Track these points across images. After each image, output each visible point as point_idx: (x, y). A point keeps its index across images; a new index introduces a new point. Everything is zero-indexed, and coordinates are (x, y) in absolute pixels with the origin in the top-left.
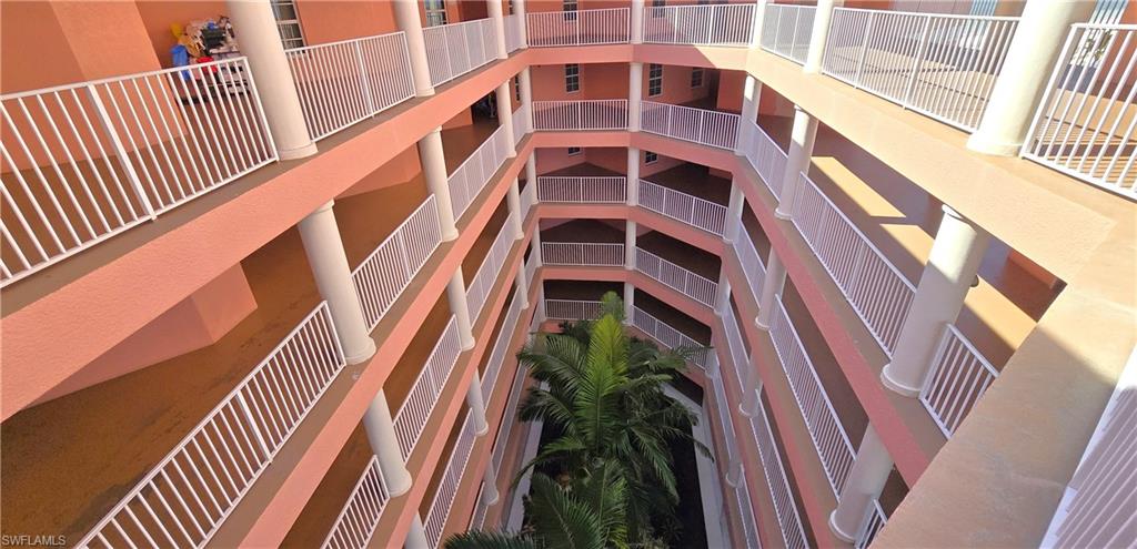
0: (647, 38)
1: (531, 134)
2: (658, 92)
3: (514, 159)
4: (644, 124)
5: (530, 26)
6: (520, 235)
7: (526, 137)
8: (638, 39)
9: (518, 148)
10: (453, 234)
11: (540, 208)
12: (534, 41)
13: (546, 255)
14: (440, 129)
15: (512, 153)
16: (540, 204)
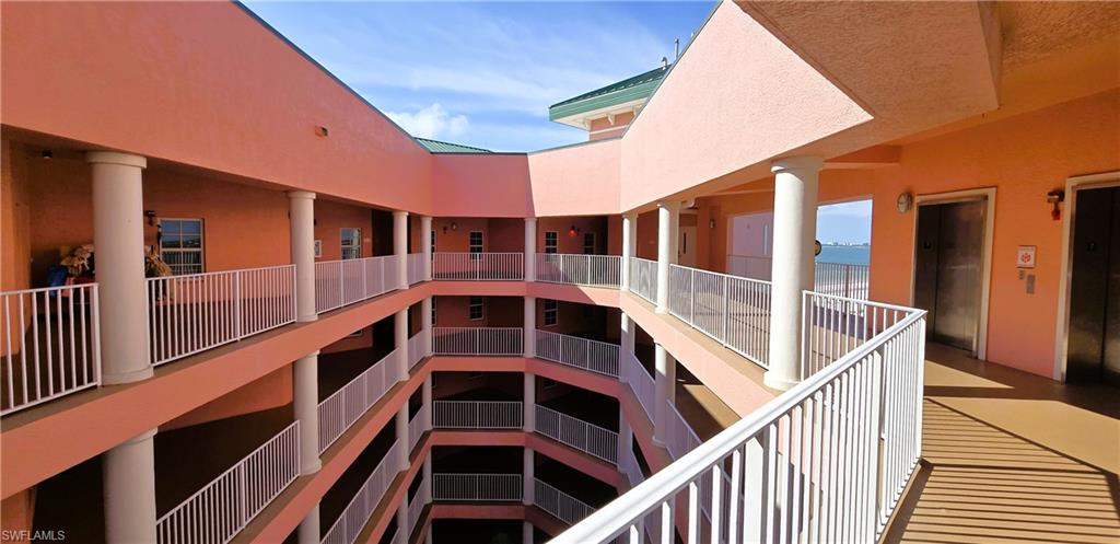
0: (538, 277)
1: (429, 358)
2: (554, 322)
3: (405, 383)
4: (538, 351)
5: (436, 263)
6: (405, 465)
7: (423, 361)
8: (531, 276)
9: (412, 372)
10: (315, 465)
11: (432, 435)
12: (438, 276)
13: (438, 489)
14: (318, 352)
15: (405, 377)
16: (434, 430)
